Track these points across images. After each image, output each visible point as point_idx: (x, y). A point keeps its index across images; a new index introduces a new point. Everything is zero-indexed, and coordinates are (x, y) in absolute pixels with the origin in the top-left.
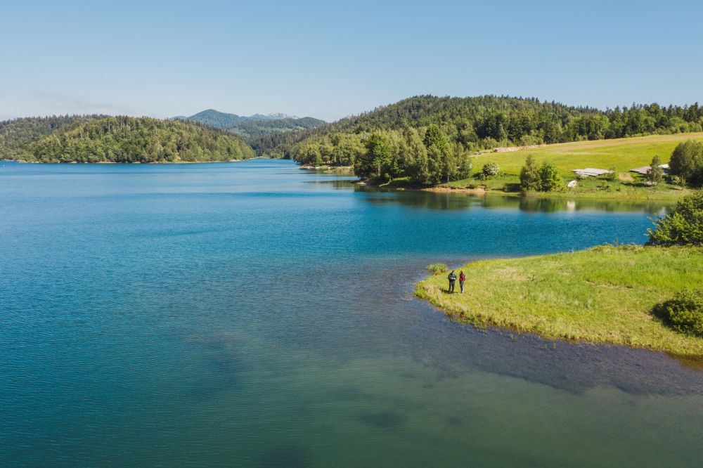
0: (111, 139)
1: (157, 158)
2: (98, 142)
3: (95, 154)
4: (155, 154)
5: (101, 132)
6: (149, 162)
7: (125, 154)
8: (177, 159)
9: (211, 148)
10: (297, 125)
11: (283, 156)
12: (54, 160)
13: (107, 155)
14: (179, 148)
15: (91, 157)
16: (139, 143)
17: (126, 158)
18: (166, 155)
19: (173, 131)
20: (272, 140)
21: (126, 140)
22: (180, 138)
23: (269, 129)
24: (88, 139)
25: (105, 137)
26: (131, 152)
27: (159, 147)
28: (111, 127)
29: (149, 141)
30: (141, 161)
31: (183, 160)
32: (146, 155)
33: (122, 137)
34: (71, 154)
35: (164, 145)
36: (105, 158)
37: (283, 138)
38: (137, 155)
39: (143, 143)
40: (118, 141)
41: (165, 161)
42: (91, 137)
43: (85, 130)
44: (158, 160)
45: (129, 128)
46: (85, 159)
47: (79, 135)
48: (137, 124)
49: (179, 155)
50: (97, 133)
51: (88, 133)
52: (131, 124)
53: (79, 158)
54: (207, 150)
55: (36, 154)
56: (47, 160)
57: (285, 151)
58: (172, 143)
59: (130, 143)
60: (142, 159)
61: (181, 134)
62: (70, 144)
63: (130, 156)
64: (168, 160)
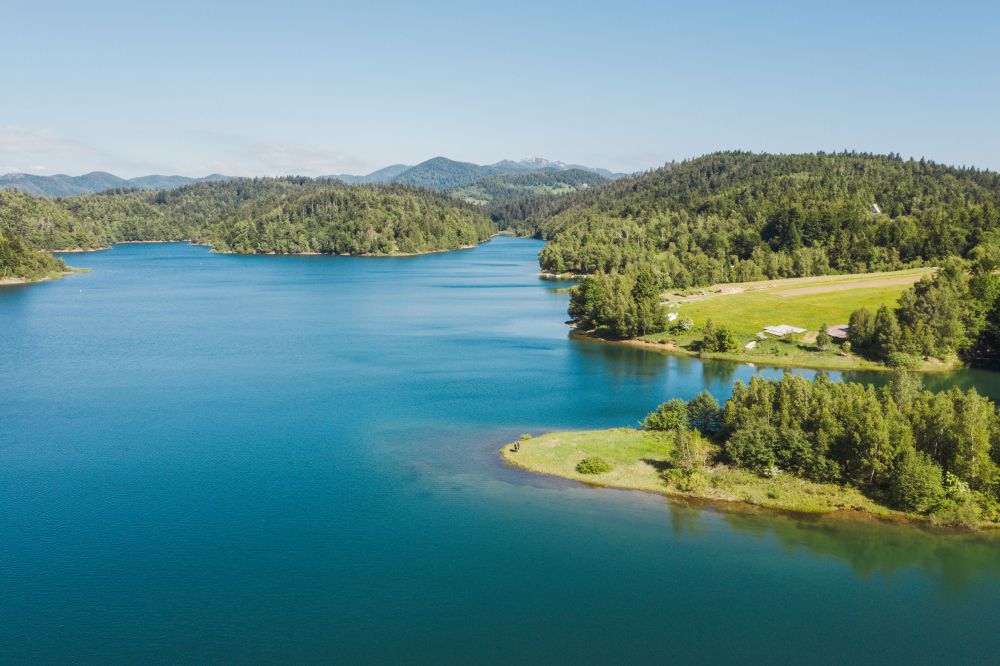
0: (315, 222)
1: (369, 248)
2: (301, 226)
3: (297, 243)
4: (368, 244)
5: (304, 213)
6: (360, 253)
7: (332, 243)
8: (394, 250)
9: (437, 232)
10: (559, 181)
11: (533, 233)
12: (250, 250)
13: (311, 243)
14: (396, 236)
15: (293, 246)
16: (348, 228)
17: (333, 248)
18: (381, 246)
19: (389, 209)
20: (521, 207)
21: (332, 224)
22: (398, 222)
23: (520, 187)
24: (287, 221)
25: (308, 219)
26: (339, 241)
27: (373, 235)
28: (314, 206)
29: (361, 225)
30: (350, 252)
31: (401, 250)
32: (357, 246)
33: (328, 220)
34: (269, 242)
35: (379, 231)
36: (308, 248)
37: (536, 203)
38: (346, 245)
39: (353, 228)
40: (322, 225)
41: (379, 253)
42: (291, 221)
43: (285, 211)
44: (370, 251)
45: (336, 208)
46: (284, 249)
47: (278, 217)
48: (346, 202)
49: (396, 244)
50: (299, 214)
51: (288, 216)
52: (339, 204)
53: (278, 248)
54: (431, 237)
55: (228, 242)
56: (241, 249)
57: (536, 227)
58: (388, 230)
59: (338, 228)
60: (352, 250)
61: (400, 216)
62: (267, 231)
63: (338, 246)
64: (384, 252)
